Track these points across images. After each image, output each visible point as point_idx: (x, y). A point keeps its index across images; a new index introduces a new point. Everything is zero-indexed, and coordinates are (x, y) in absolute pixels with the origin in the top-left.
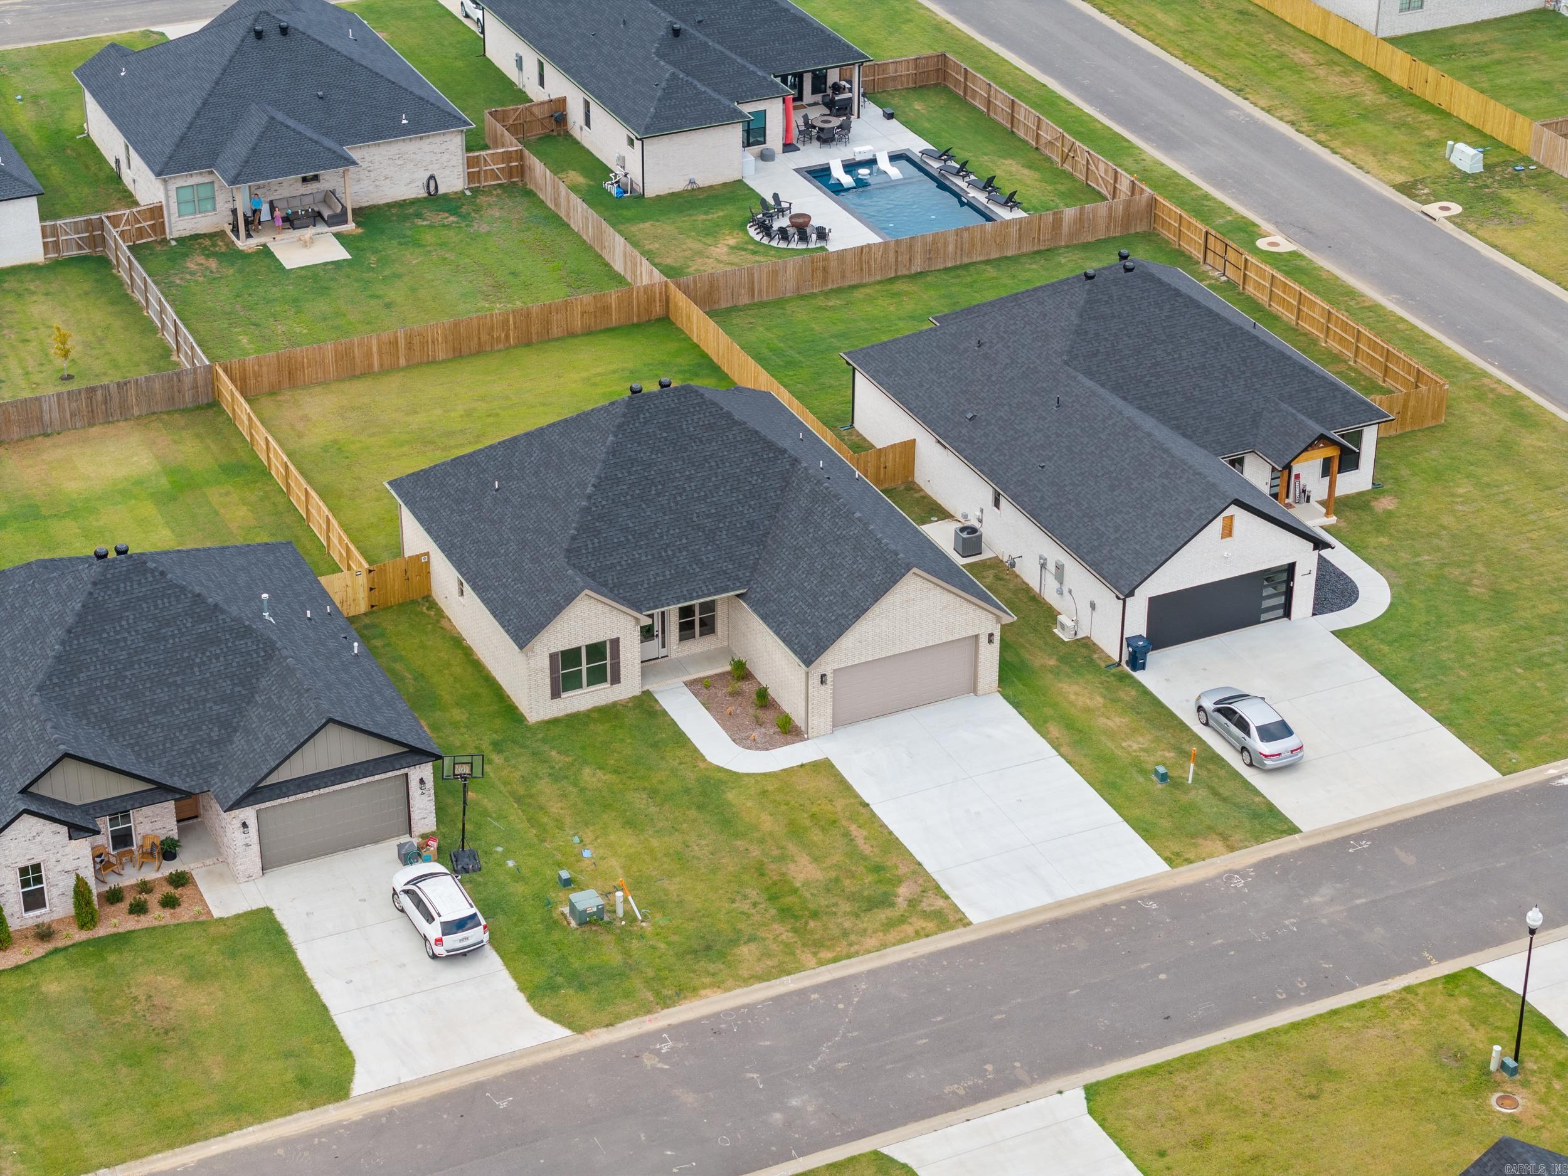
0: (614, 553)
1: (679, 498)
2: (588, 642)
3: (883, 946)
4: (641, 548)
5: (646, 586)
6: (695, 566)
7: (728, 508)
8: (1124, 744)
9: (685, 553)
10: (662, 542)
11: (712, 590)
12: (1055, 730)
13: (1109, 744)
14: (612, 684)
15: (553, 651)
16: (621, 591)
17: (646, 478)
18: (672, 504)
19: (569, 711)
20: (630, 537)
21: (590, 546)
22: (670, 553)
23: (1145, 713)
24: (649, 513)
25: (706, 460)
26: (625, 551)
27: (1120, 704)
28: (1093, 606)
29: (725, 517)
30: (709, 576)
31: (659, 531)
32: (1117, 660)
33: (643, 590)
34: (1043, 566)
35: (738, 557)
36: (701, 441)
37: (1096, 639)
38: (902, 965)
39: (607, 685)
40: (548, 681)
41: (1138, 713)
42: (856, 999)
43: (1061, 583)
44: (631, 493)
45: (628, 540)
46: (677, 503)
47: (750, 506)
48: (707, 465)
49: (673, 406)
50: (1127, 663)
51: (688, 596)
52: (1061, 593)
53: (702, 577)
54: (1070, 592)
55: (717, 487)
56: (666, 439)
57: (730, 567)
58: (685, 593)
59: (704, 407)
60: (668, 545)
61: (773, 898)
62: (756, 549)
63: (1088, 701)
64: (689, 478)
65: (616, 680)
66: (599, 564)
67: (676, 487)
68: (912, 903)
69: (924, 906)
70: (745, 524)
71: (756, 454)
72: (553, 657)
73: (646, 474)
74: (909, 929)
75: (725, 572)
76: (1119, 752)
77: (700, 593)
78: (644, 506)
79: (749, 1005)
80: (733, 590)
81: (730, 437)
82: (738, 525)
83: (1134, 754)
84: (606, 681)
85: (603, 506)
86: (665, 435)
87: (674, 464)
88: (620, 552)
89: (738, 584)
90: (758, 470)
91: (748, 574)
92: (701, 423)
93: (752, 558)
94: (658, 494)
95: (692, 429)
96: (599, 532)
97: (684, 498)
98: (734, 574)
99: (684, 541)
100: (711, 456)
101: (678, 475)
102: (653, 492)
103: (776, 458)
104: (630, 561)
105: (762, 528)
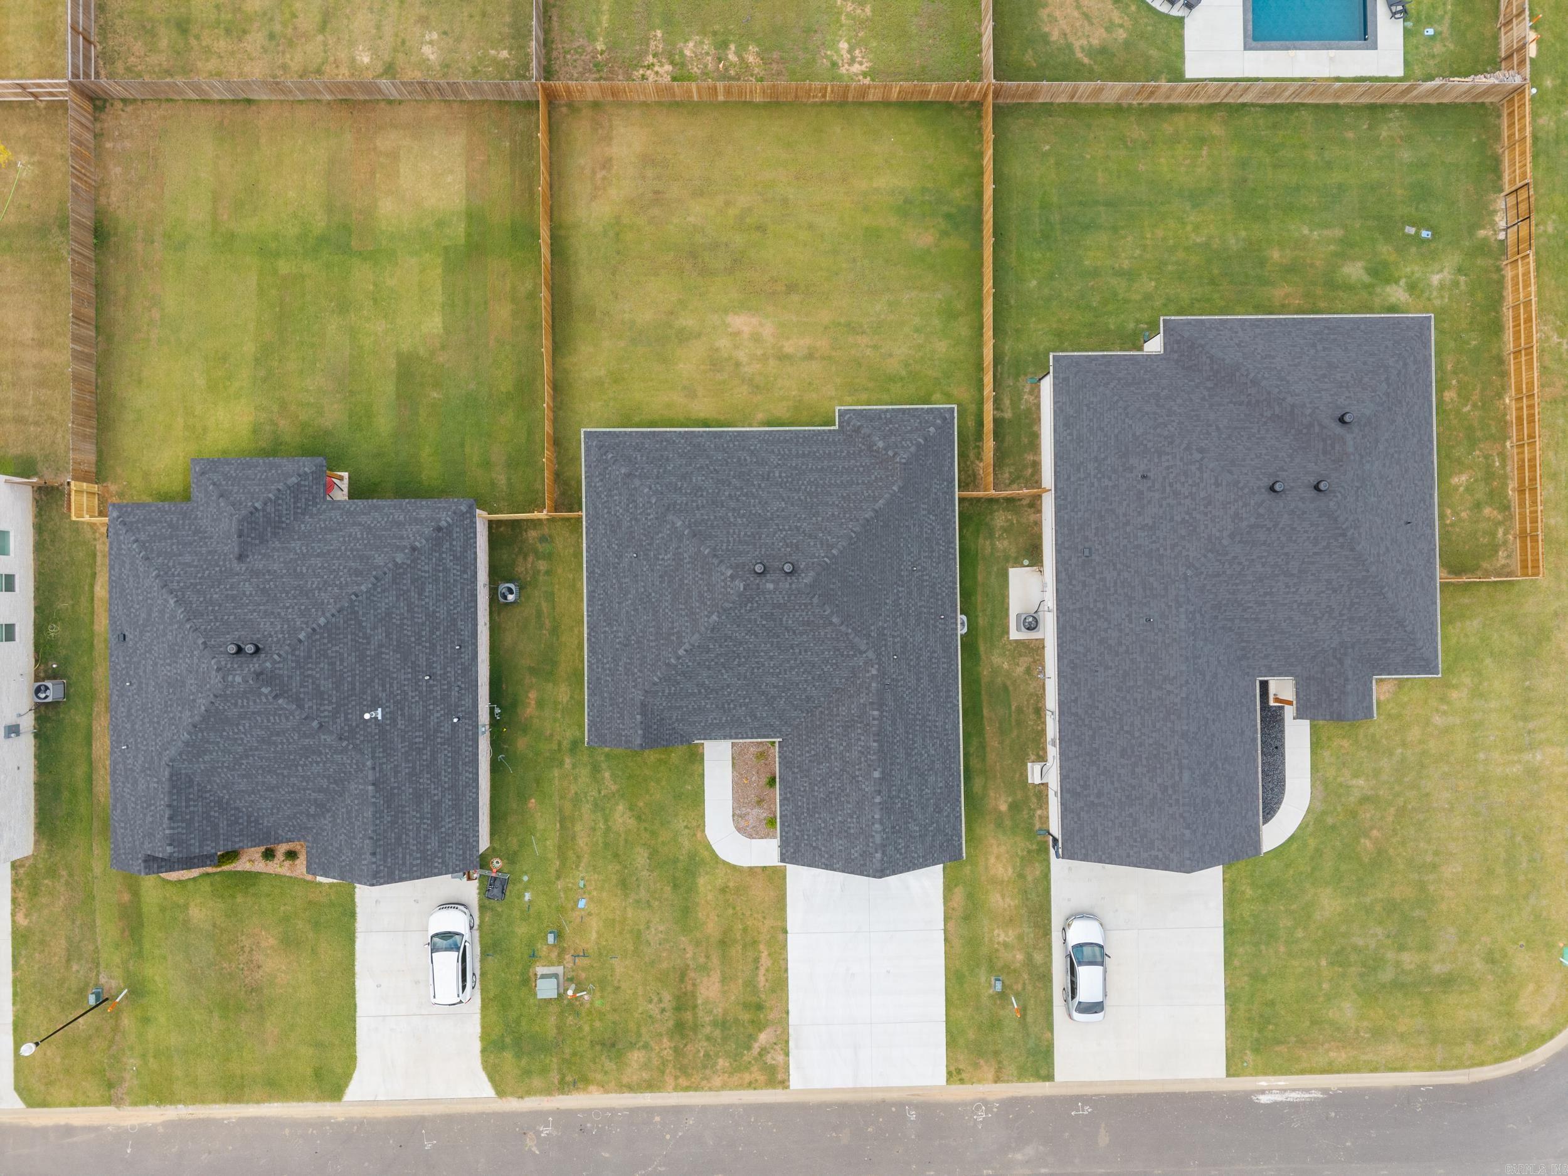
0: (685, 699)
1: (756, 670)
3: (724, 1087)
4: (709, 699)
5: (702, 724)
6: (748, 718)
7: (794, 685)
9: (744, 708)
10: (728, 698)
11: (755, 737)
17: (734, 652)
18: (748, 674)
20: (703, 691)
21: (667, 691)
22: (732, 706)
24: (725, 677)
25: (792, 648)
26: (695, 698)
29: (789, 689)
30: (757, 726)
31: (729, 690)
33: (699, 727)
35: (787, 719)
36: (794, 632)
38: (726, 1108)
42: (680, 1134)
44: (716, 660)
45: (700, 692)
46: (753, 673)
47: (814, 687)
48: (791, 651)
49: (782, 601)
51: (734, 736)
53: (751, 726)
55: (792, 668)
56: (764, 626)
57: (778, 723)
58: (733, 734)
59: (809, 607)
61: (678, 1009)
62: (804, 716)
64: (771, 658)
66: (669, 704)
67: (757, 662)
68: (763, 1051)
69: (769, 1059)
70: (803, 697)
71: (838, 650)
73: (735, 649)
74: (747, 1077)
75: (772, 726)
77: (745, 737)
78: (723, 671)
79: (614, 1109)
80: (772, 738)
81: (822, 633)
82: (798, 697)
83: (996, 946)
85: (688, 666)
86: (764, 622)
87: (763, 645)
88: (690, 699)
89: (778, 736)
90: (834, 662)
91: (789, 731)
92: (801, 619)
93: (798, 721)
94: (739, 665)
95: (790, 622)
96: (678, 683)
97: (761, 671)
98: (778, 729)
99: (747, 700)
100: (797, 645)
101: (762, 654)
102: (736, 663)
103: (855, 655)
104: (696, 706)
105: (816, 703)
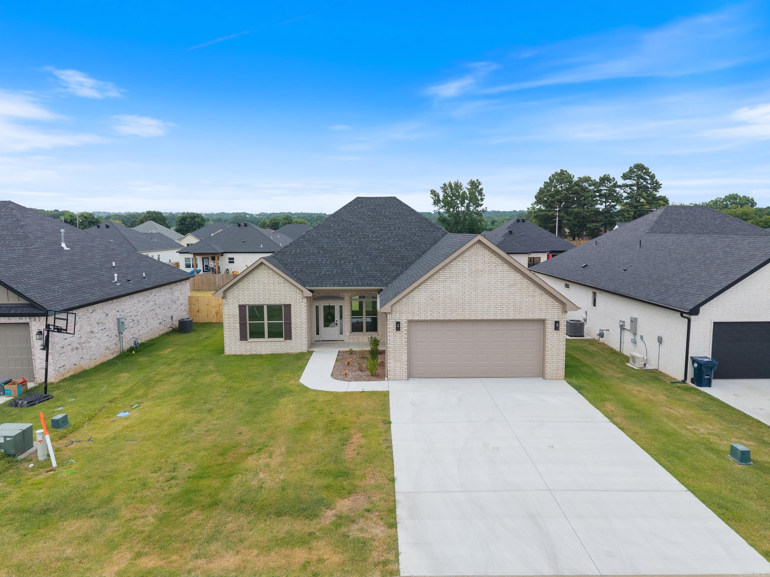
0: (306, 257)
1: (362, 239)
2: (268, 303)
4: (325, 257)
5: (317, 275)
6: (355, 271)
7: (391, 248)
8: (689, 427)
9: (352, 264)
10: (340, 257)
11: (359, 284)
12: (610, 406)
13: (671, 424)
14: (285, 339)
15: (242, 303)
16: (298, 275)
18: (357, 241)
19: (254, 353)
20: (321, 252)
21: (294, 252)
22: (342, 262)
23: (714, 411)
24: (340, 243)
25: (389, 226)
26: (314, 257)
27: (684, 402)
28: (660, 340)
29: (388, 251)
30: (362, 277)
31: (341, 251)
32: (682, 378)
33: (313, 277)
34: (622, 328)
35: (386, 271)
36: (390, 218)
37: (662, 369)
39: (282, 339)
40: (238, 326)
41: (705, 410)
43: (635, 334)
44: (334, 233)
45: (319, 252)
46: (360, 242)
47: (406, 249)
48: (388, 228)
50: (693, 381)
51: (342, 284)
52: (634, 342)
53: (357, 277)
54: (642, 337)
55: (389, 238)
56: (369, 215)
57: (379, 274)
58: (341, 282)
59: (399, 206)
60: (343, 259)
61: (197, 477)
62: (401, 268)
63: (651, 397)
65: (289, 337)
66: (293, 260)
67: (364, 235)
70: (399, 256)
71: (422, 228)
72: (242, 308)
73: (349, 227)
75: (374, 277)
76: (684, 432)
77: (351, 284)
78: (339, 240)
80: (374, 286)
81: (409, 219)
82: (394, 256)
83: (702, 436)
84: (283, 337)
85: (313, 236)
86: (369, 213)
87: (368, 225)
88: (310, 257)
89: (379, 284)
90: (420, 234)
91: (388, 280)
92: (394, 212)
93: (396, 272)
94: (351, 236)
95: (387, 213)
96: (304, 247)
97: (366, 240)
98: (379, 278)
99: (355, 258)
100: (393, 225)
101: (368, 230)
102: (348, 235)
103: (434, 231)
104: (314, 262)
105: (409, 260)
